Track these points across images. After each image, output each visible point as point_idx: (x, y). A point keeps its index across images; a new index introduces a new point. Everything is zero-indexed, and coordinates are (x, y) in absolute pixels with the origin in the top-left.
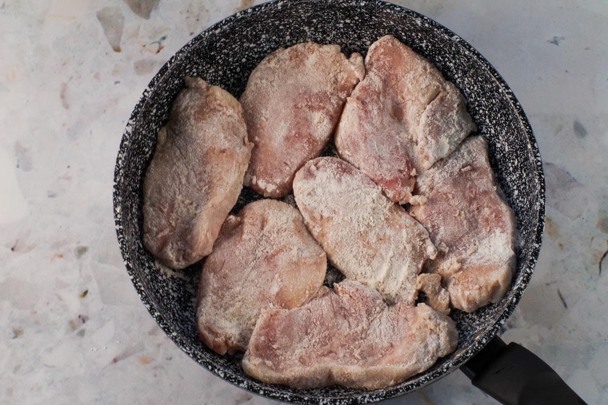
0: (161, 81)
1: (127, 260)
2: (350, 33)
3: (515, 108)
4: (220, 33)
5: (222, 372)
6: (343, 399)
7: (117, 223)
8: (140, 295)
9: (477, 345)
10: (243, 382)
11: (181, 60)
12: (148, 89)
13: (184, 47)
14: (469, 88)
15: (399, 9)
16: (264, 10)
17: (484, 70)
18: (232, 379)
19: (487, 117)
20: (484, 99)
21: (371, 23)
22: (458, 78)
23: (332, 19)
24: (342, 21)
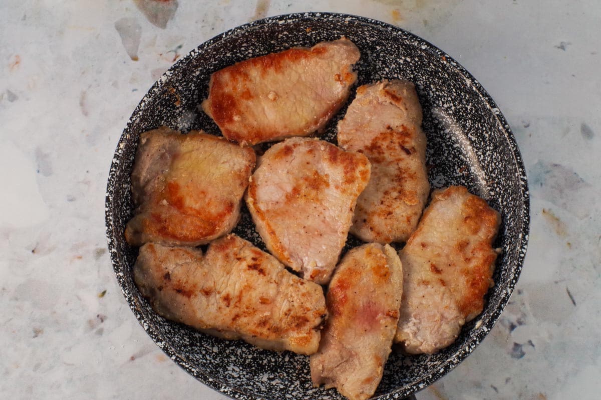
0: (211, 47)
1: (110, 192)
2: (408, 72)
3: (522, 196)
4: (283, 25)
5: (147, 325)
6: (243, 395)
7: (116, 156)
8: (107, 228)
9: (388, 397)
10: (161, 341)
11: (237, 35)
12: (197, 50)
13: (245, 25)
14: (495, 164)
15: (455, 64)
16: (331, 20)
17: (510, 150)
18: (153, 335)
19: (501, 196)
20: (504, 179)
21: (428, 69)
22: (489, 150)
23: (395, 52)
24: (403, 58)
